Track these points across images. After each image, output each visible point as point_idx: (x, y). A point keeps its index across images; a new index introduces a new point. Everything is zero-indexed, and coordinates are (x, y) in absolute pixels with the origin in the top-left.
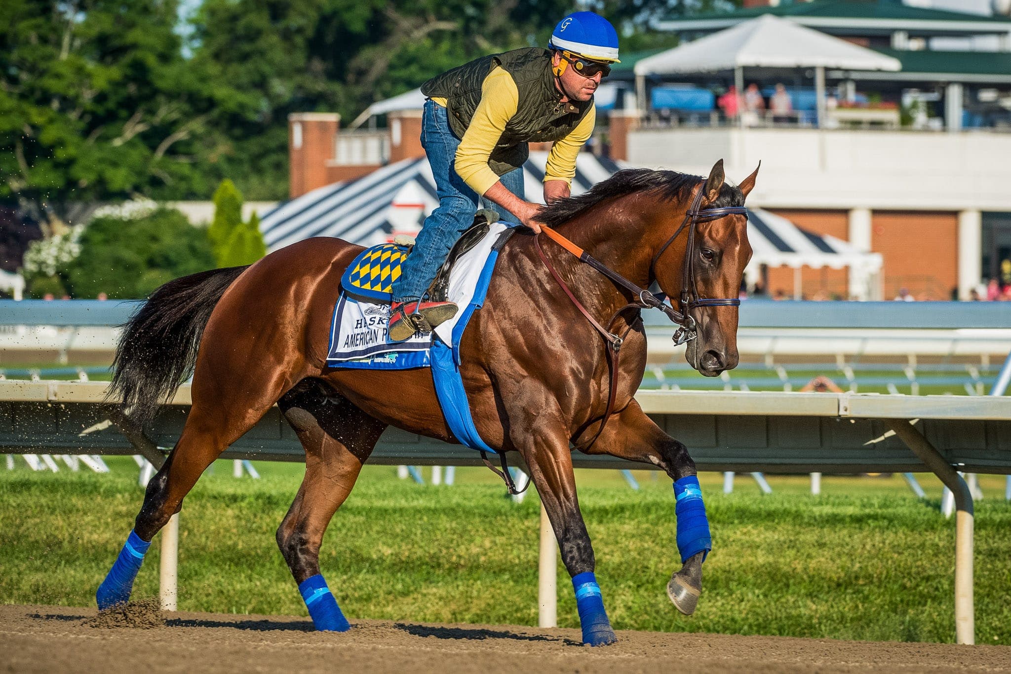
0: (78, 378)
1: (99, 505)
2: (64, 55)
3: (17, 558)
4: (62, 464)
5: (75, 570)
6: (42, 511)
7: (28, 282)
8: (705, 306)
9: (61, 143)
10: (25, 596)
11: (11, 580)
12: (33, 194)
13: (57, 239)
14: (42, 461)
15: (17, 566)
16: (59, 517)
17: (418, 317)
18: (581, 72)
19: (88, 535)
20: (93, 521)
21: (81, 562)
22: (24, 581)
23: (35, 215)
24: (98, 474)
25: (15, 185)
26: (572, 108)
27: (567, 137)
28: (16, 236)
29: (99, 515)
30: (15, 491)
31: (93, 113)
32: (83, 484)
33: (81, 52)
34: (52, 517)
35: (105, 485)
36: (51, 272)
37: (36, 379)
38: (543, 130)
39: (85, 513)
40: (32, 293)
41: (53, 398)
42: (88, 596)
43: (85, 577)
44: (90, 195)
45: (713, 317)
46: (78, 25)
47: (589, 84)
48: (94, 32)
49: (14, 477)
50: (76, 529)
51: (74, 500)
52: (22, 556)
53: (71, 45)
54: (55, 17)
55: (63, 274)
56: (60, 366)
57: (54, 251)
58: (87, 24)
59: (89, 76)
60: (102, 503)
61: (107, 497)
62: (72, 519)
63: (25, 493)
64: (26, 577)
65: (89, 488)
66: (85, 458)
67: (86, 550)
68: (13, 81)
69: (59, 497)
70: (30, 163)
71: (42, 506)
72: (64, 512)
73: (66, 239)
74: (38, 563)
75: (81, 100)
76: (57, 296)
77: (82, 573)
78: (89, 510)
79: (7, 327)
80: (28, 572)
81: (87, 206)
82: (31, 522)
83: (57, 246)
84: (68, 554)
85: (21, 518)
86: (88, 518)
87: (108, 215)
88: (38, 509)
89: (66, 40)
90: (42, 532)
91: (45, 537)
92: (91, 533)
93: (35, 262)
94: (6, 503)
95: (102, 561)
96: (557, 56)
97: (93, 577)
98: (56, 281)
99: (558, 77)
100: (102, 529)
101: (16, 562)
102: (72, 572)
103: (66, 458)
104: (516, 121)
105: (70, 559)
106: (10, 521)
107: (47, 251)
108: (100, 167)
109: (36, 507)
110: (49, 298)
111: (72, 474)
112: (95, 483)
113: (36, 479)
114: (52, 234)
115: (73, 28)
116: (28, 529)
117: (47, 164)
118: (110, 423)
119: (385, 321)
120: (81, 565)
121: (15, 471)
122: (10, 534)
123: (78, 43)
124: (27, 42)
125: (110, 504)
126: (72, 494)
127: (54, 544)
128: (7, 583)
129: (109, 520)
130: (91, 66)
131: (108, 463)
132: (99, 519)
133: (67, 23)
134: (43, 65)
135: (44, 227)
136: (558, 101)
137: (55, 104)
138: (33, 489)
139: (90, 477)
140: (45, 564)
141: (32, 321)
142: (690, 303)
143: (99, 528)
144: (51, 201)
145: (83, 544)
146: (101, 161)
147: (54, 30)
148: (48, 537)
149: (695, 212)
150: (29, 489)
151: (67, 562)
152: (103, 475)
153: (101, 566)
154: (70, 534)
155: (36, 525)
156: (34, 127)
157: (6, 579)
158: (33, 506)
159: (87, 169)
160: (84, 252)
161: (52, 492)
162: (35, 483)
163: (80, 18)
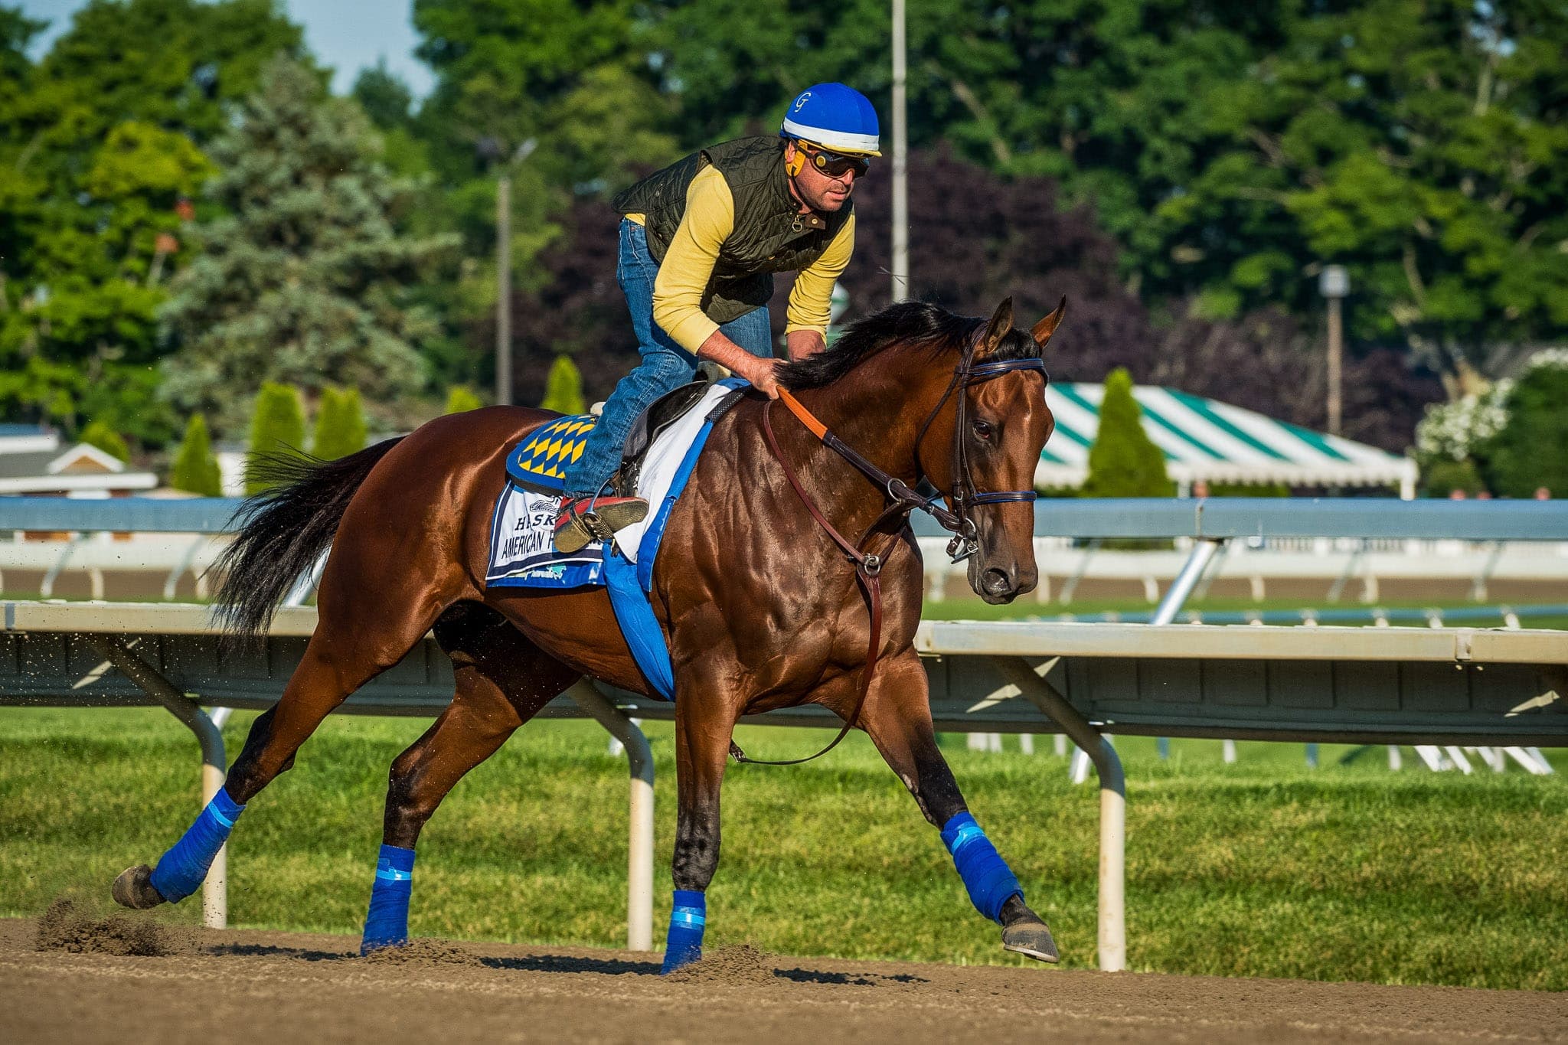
0: (1505, 625)
1: (1537, 826)
2: (1481, 108)
3: (1406, 911)
4: (1477, 762)
5: (1499, 930)
6: (1446, 837)
7: (1424, 470)
8: (985, 503)
9: (1476, 249)
10: (1418, 971)
11: (1397, 946)
12: (1430, 329)
13: (1470, 402)
14: (1445, 755)
15: (1406, 924)
16: (1473, 846)
17: (593, 518)
18: (823, 169)
19: (1520, 874)
20: (1527, 852)
21: (1508, 917)
22: (1417, 948)
23: (1435, 364)
24: (1537, 776)
25: (1403, 315)
26: (815, 222)
27: (815, 265)
28: (1404, 396)
29: (1537, 843)
30: (1403, 805)
31: (1528, 201)
32: (1512, 794)
33: (1508, 103)
34: (1462, 846)
35: (1548, 795)
36: (1460, 453)
37: (1436, 625)
38: (778, 254)
39: (1515, 840)
40: (1431, 488)
41: (1464, 656)
42: (1520, 972)
43: (1516, 940)
44: (1523, 332)
45: (997, 519)
46: (1504, 60)
47: (836, 186)
48: (1528, 71)
49: (1401, 782)
50: (1500, 865)
51: (1498, 819)
52: (1414, 907)
53: (1493, 92)
54: (1465, 46)
55: (1480, 456)
56: (1476, 604)
57: (1464, 421)
58: (1518, 59)
59: (1522, 141)
60: (1543, 824)
61: (1550, 814)
62: (1494, 849)
63: (1420, 807)
64: (1420, 942)
65: (1522, 800)
66: (1515, 752)
67: (1516, 899)
68: (1400, 148)
69: (1473, 814)
70: (1427, 281)
71: (1446, 828)
72: (1482, 838)
73: (1485, 401)
74: (1439, 919)
75: (1508, 180)
76: (1470, 494)
77: (1509, 935)
78: (1522, 835)
79: (1389, 542)
80: (1423, 933)
81: (1517, 349)
82: (1428, 853)
83: (1470, 413)
84: (1487, 905)
85: (1412, 848)
86: (1522, 847)
87: (1553, 364)
88: (1441, 832)
89: (1484, 83)
90: (1447, 869)
91: (1451, 877)
92: (1525, 871)
93: (1435, 438)
94: (1389, 824)
95: (1541, 916)
96: (791, 147)
97: (1528, 941)
98: (1468, 468)
99: (793, 178)
100: (1542, 865)
101: (1405, 917)
102: (1494, 934)
103: (1484, 751)
104: (735, 243)
105: (1491, 914)
106: (1394, 852)
107: (1453, 421)
108: (1537, 287)
109: (1437, 830)
110: (1457, 497)
111: (1494, 777)
112: (1532, 791)
113: (1436, 785)
114: (1462, 393)
115: (1496, 66)
116: (1424, 864)
117: (1454, 282)
118: (1556, 696)
119: (553, 521)
120: (1507, 921)
121: (1403, 772)
122: (1395, 873)
123: (1502, 88)
124: (1422, 87)
125: (1556, 825)
126: (1495, 808)
127: (1464, 889)
128: (1389, 951)
129: (1554, 850)
130: (1524, 125)
131: (1551, 760)
132: (1538, 849)
133: (1485, 57)
134: (1447, 124)
135: (1448, 382)
136: (795, 213)
137: (1468, 186)
138: (1432, 800)
139: (1523, 782)
140: (1451, 921)
141: (1429, 533)
142: (965, 501)
143: (1537, 864)
144: (1461, 340)
145: (1512, 889)
146: (1541, 277)
147: (1465, 67)
148: (1455, 877)
149: (965, 369)
150: (1425, 800)
151: (1486, 917)
152: (1544, 779)
153: (1541, 924)
154: (1491, 874)
155: (1438, 857)
156: (1433, 222)
157: (1389, 944)
158: (1432, 828)
159: (1517, 289)
160: (1514, 422)
161: (1462, 806)
162: (1436, 791)
163: (1507, 48)
